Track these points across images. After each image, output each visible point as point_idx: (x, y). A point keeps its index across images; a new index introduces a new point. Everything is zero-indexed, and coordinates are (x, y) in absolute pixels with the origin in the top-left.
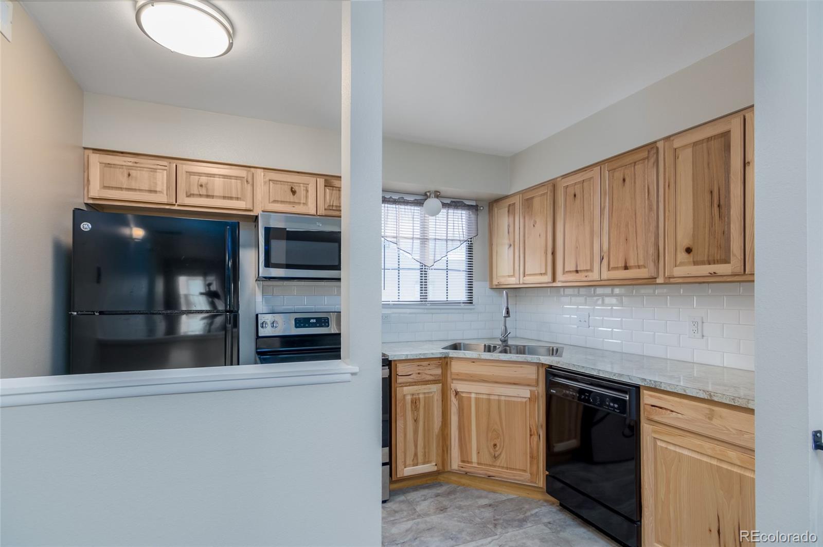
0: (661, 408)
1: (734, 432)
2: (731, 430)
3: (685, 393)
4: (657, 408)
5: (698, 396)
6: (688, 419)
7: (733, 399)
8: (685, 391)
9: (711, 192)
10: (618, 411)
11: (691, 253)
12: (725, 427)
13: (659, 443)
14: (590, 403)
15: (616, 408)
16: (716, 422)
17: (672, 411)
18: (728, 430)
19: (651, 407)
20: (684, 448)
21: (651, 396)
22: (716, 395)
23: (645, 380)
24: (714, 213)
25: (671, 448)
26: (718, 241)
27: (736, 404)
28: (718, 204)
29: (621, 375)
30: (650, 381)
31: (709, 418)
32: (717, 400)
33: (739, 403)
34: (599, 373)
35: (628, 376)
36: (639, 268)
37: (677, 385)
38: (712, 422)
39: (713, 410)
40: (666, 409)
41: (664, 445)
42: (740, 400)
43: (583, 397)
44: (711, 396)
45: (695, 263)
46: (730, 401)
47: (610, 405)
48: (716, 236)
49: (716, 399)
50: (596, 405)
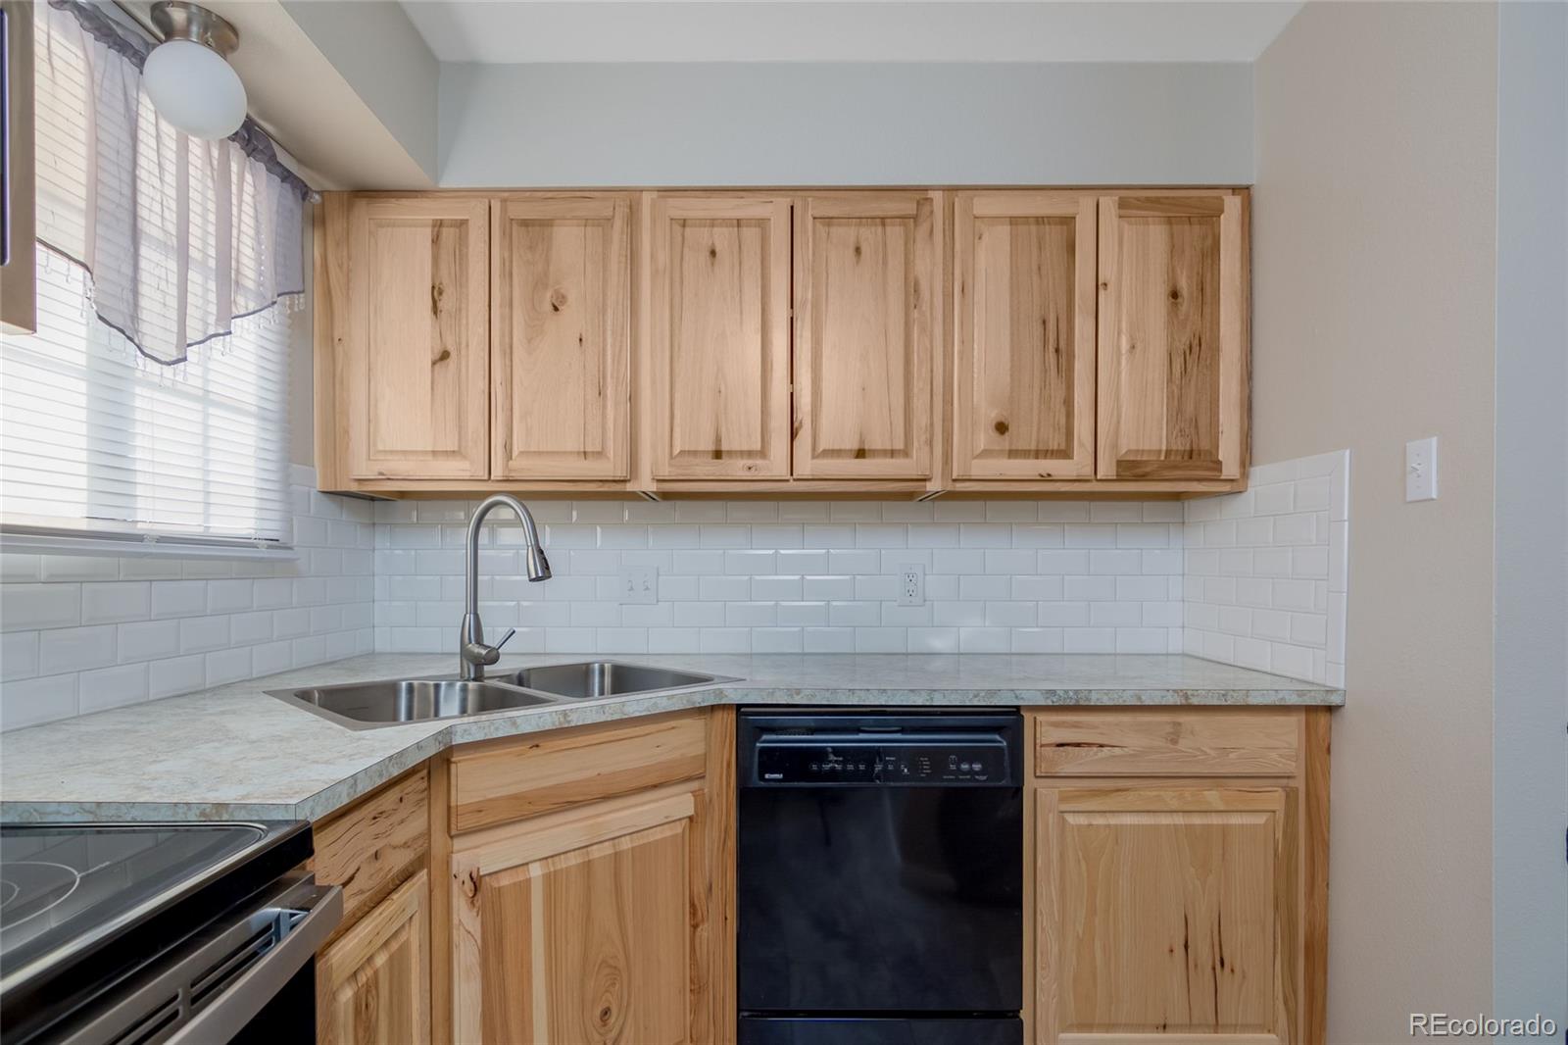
0: (1078, 745)
1: (1213, 753)
2: (1208, 751)
3: (1139, 704)
4: (1070, 748)
5: (1163, 703)
6: (1132, 752)
7: (1223, 695)
8: (1139, 698)
9: (1044, 322)
10: (985, 778)
11: (1007, 434)
12: (1199, 749)
13: (1071, 819)
14: (906, 778)
15: (977, 773)
16: (1184, 744)
17: (1101, 746)
18: (1205, 753)
19: (1058, 748)
20: (1122, 812)
21: (1056, 725)
22: (1196, 693)
23: (1053, 692)
24: (1049, 363)
25: (1099, 821)
26: (1054, 416)
27: (1229, 703)
28: (1055, 346)
29: (992, 693)
30: (1066, 691)
31: (1172, 740)
32: (1196, 703)
33: (1233, 700)
34: (932, 699)
35: (1012, 690)
36: (892, 457)
37: (1124, 690)
38: (1179, 747)
39: (1179, 724)
40: (1089, 745)
41: (1082, 820)
42: (1235, 695)
43: (878, 767)
44: (1186, 697)
45: (1013, 454)
46: (1219, 699)
47: (959, 769)
48: (1052, 406)
49: (1195, 701)
50: (922, 779)
